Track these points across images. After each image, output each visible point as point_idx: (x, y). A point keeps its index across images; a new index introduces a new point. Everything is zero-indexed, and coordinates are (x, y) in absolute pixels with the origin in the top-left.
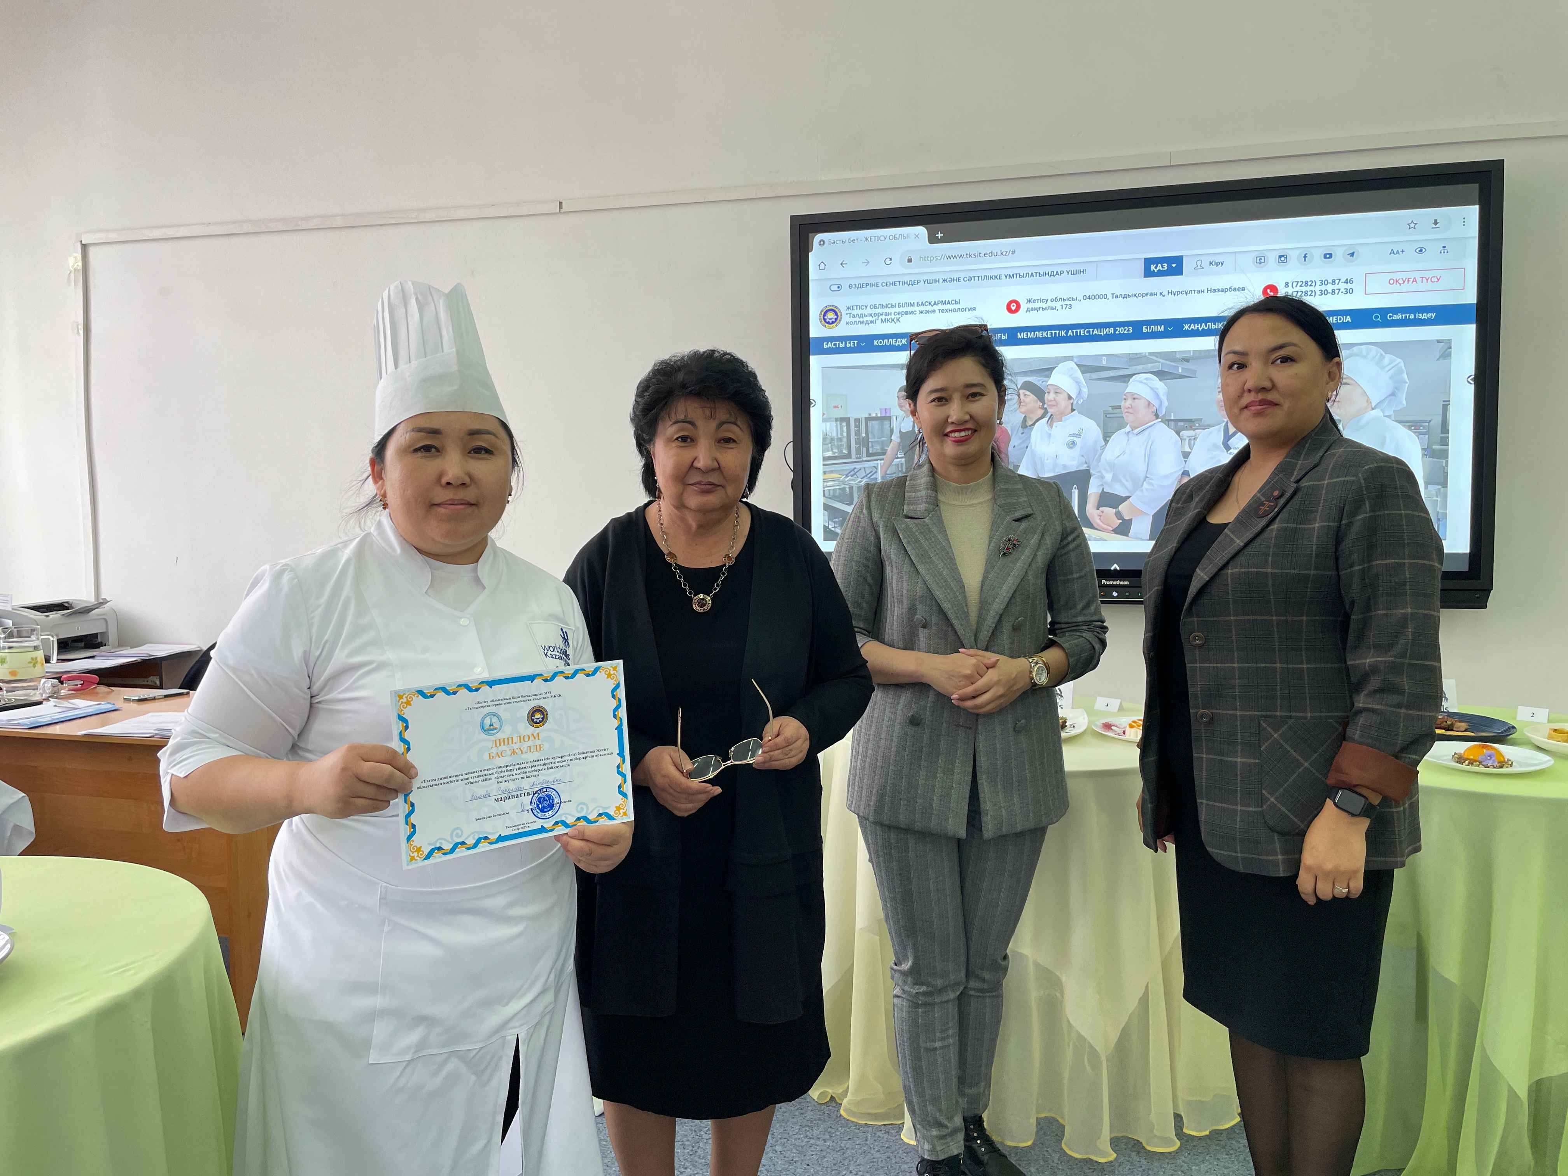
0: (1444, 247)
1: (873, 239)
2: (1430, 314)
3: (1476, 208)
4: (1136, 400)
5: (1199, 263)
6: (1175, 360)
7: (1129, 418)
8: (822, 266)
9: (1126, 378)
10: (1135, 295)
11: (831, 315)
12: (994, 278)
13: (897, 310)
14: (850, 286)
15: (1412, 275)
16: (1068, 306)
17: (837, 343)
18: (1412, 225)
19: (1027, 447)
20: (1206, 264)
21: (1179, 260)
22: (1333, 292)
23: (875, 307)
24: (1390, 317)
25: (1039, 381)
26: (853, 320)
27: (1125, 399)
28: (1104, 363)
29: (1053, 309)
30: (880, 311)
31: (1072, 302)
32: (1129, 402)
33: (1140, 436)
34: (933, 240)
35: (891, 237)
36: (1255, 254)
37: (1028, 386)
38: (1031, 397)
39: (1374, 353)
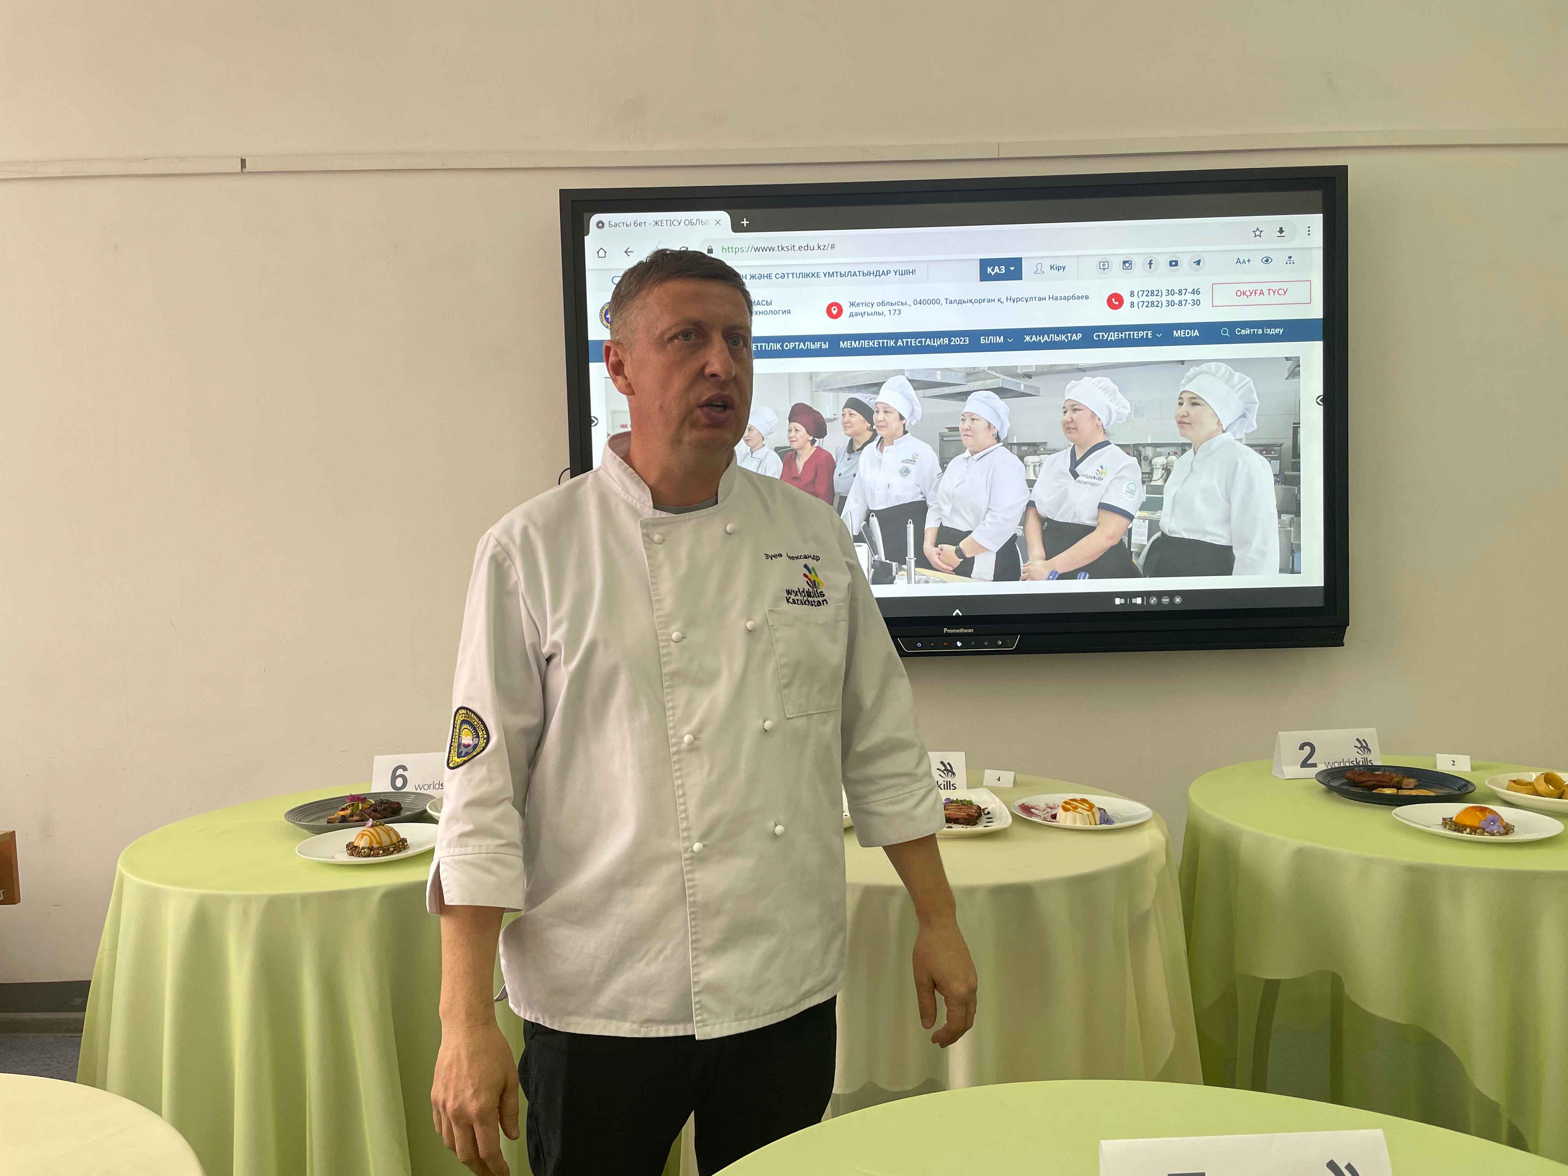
0: (1290, 258)
1: (665, 224)
2: (1277, 330)
3: (1320, 217)
4: (975, 421)
5: (1039, 267)
6: (1016, 376)
7: (967, 441)
8: (602, 253)
9: (963, 396)
10: (971, 301)
12: (810, 275)
15: (1258, 287)
16: (897, 312)
18: (1258, 233)
19: (855, 475)
20: (1046, 268)
21: (1018, 262)
22: (1180, 302)
24: (1238, 331)
25: (866, 398)
27: (963, 420)
28: (939, 378)
29: (879, 314)
31: (900, 307)
32: (968, 423)
33: (979, 462)
34: (737, 227)
35: (687, 222)
36: (1099, 259)
37: (854, 404)
38: (858, 417)
39: (1223, 370)
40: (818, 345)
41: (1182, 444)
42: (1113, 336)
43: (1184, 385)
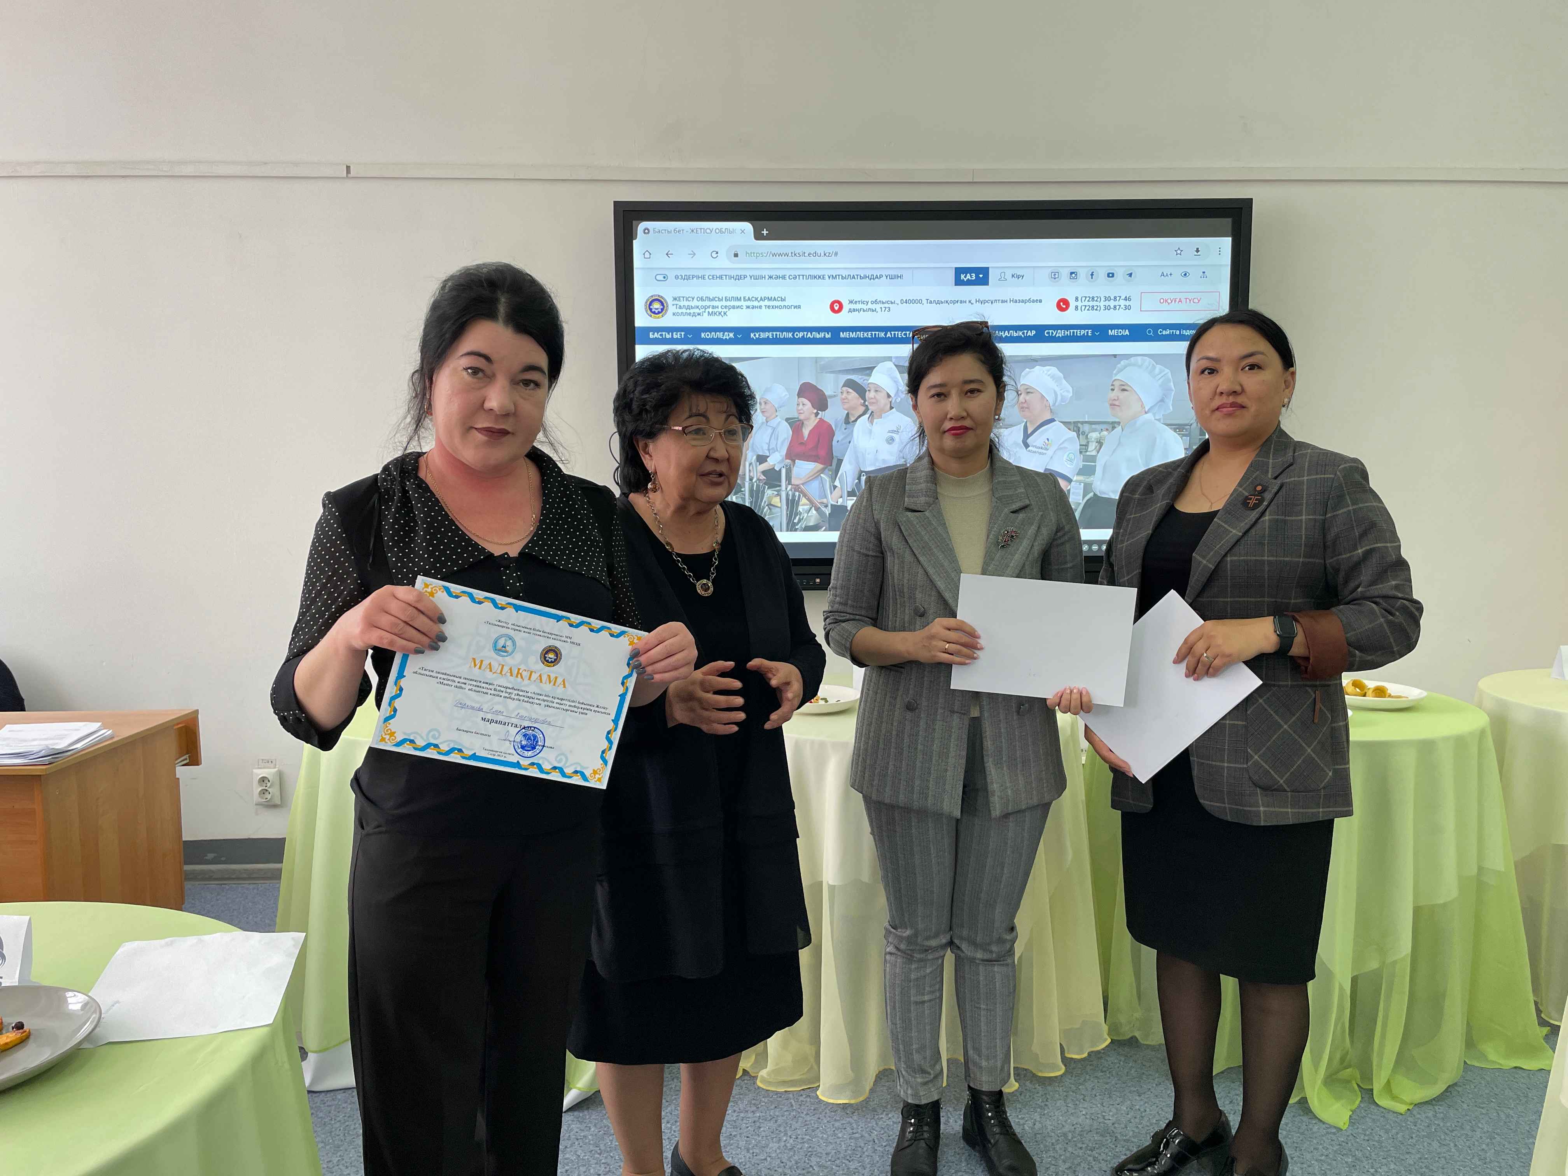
0: (1204, 273)
1: (699, 232)
3: (1229, 240)
5: (1003, 275)
8: (648, 255)
10: (947, 302)
11: (656, 305)
12: (817, 277)
13: (724, 303)
14: (677, 277)
15: (1178, 296)
16: (887, 309)
17: (664, 333)
18: (1179, 252)
19: (850, 442)
20: (1009, 276)
21: (985, 271)
22: (1115, 307)
23: (702, 299)
24: (1161, 332)
26: (680, 311)
29: (873, 311)
30: (707, 303)
31: (890, 305)
34: (758, 236)
35: (717, 231)
36: (1050, 270)
37: (850, 384)
38: (853, 394)
39: (1147, 363)
40: (822, 335)
41: (1113, 423)
42: (1060, 333)
43: (1116, 374)
